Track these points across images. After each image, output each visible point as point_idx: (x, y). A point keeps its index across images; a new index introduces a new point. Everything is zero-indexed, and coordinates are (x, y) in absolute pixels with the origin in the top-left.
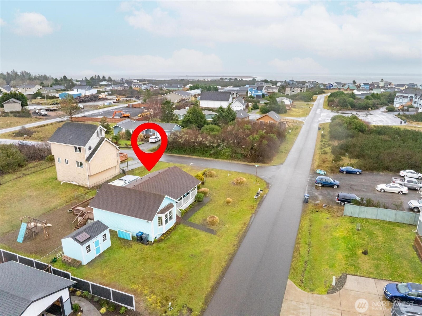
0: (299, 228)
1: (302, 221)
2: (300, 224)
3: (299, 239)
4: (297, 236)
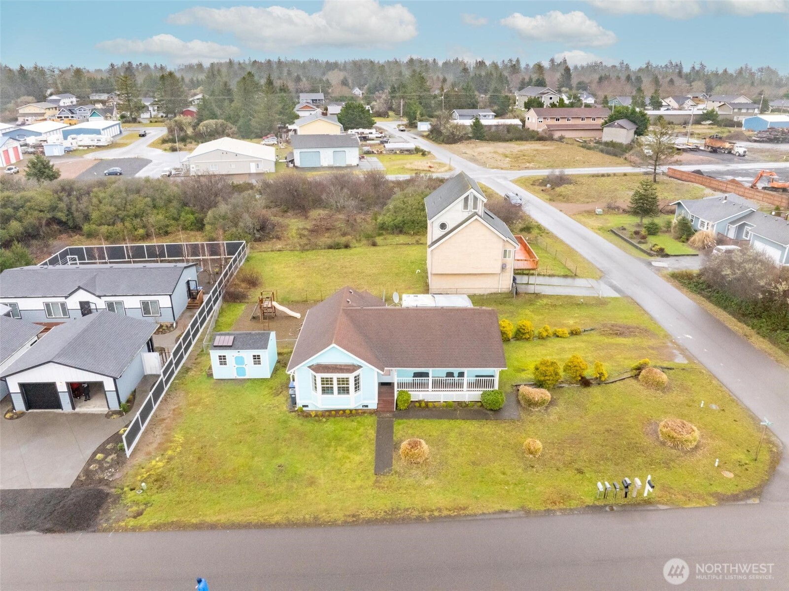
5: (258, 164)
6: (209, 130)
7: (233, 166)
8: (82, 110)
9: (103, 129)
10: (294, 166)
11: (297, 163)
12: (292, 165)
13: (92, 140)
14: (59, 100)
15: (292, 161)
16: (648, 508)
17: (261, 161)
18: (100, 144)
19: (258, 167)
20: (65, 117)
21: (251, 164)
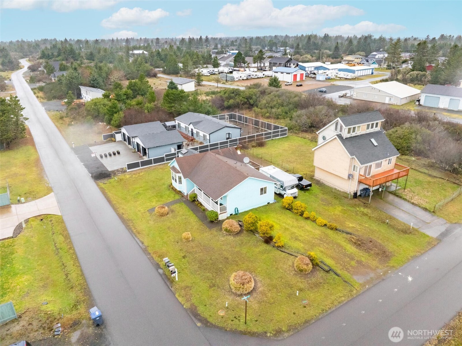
0: (78, 260)
1: (80, 272)
2: (80, 267)
3: (70, 248)
4: (74, 250)
5: (390, 99)
6: (411, 77)
7: (376, 97)
8: (372, 60)
9: (357, 70)
10: (419, 104)
11: (422, 102)
12: (418, 103)
13: (344, 75)
14: (376, 55)
15: (419, 101)
16: (167, 283)
17: (393, 97)
18: (348, 77)
19: (390, 100)
20: (363, 63)
21: (387, 97)
